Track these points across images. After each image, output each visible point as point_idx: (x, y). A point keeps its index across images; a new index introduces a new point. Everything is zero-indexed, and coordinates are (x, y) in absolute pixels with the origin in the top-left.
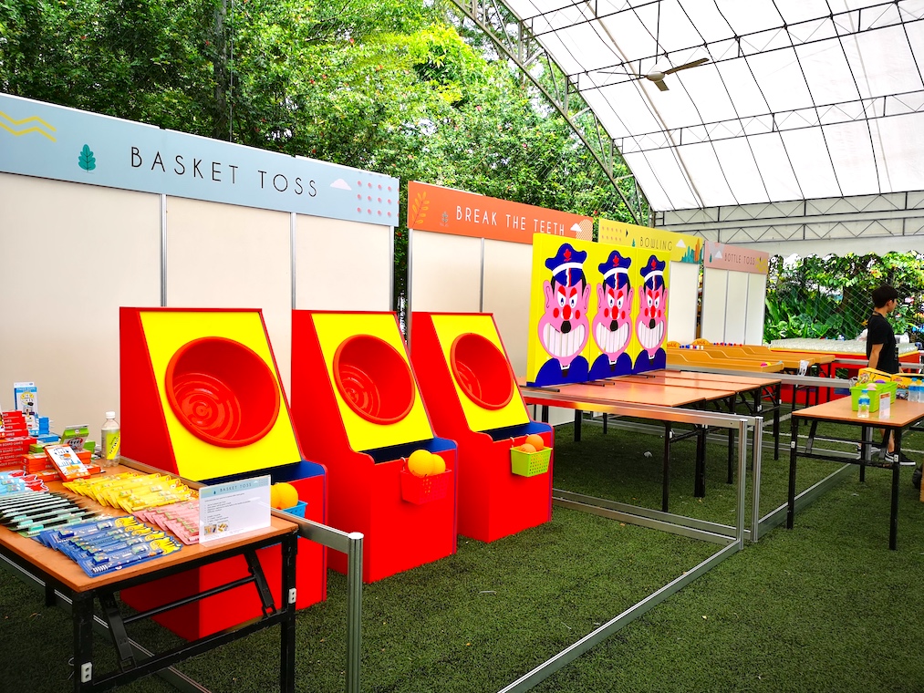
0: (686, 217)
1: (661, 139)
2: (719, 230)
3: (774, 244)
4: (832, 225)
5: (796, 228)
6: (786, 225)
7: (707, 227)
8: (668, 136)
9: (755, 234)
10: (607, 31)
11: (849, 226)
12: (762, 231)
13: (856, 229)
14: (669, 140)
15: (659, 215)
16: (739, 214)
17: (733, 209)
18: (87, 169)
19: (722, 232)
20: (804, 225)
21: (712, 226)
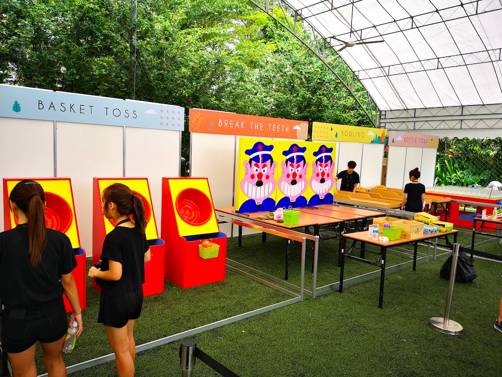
0: (397, 114)
1: (378, 72)
2: (415, 122)
3: (444, 130)
4: (477, 121)
5: (457, 122)
6: (452, 120)
7: (408, 120)
8: (382, 70)
9: (434, 125)
10: (341, 15)
11: (486, 121)
12: (438, 123)
13: (490, 123)
14: (383, 72)
15: (383, 113)
16: (426, 114)
17: (422, 110)
18: (17, 111)
19: (417, 123)
20: (462, 120)
21: (411, 120)
